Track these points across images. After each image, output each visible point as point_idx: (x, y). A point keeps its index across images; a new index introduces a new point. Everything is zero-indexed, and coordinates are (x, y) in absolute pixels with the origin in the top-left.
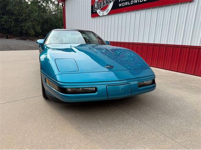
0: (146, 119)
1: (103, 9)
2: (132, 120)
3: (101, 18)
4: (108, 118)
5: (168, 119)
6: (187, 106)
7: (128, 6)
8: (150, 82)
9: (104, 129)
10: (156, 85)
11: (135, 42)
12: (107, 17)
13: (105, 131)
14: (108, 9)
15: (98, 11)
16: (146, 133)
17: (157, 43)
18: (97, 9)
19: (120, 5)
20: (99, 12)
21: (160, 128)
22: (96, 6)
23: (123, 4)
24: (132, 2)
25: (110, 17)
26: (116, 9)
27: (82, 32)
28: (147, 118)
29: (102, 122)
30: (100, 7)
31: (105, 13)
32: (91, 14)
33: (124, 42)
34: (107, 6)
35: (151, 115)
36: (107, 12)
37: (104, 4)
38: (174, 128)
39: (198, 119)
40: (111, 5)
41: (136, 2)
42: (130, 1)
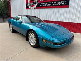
22: (28, 4)
23: (42, 5)
37: (32, 4)
40: (36, 5)
41: (47, 5)
42: (45, 4)
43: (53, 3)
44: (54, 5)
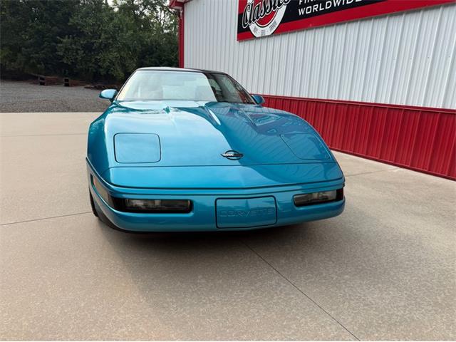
0: (310, 282)
1: (264, 21)
2: (273, 282)
3: (258, 42)
4: (220, 273)
5: (365, 287)
6: (426, 259)
7: (319, 13)
8: (331, 194)
9: (203, 297)
10: (344, 202)
11: (333, 99)
12: (271, 40)
13: (204, 301)
14: (275, 22)
15: (253, 27)
16: (297, 315)
17: (383, 103)
18: (250, 22)
19: (301, 12)
20: (255, 28)
21: (336, 307)
22: (248, 14)
23: (309, 10)
24: (329, 4)
25: (278, 39)
26: (293, 22)
27: (210, 75)
28: (313, 280)
29: (203, 281)
30: (258, 18)
31: (268, 30)
32: (238, 32)
33: (306, 97)
34: (272, 15)
35: (324, 274)
36: (271, 28)
37: (265, 11)
38: (372, 312)
39: (443, 295)
40: (280, 13)
41: (338, 3)
42: (323, 2)
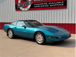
1: (25, 7)
14: (28, 8)
22: (19, 5)
23: (37, 6)
30: (22, 6)
31: (26, 9)
41: (43, 6)
42: (40, 5)
43: (49, 3)
44: (51, 6)
